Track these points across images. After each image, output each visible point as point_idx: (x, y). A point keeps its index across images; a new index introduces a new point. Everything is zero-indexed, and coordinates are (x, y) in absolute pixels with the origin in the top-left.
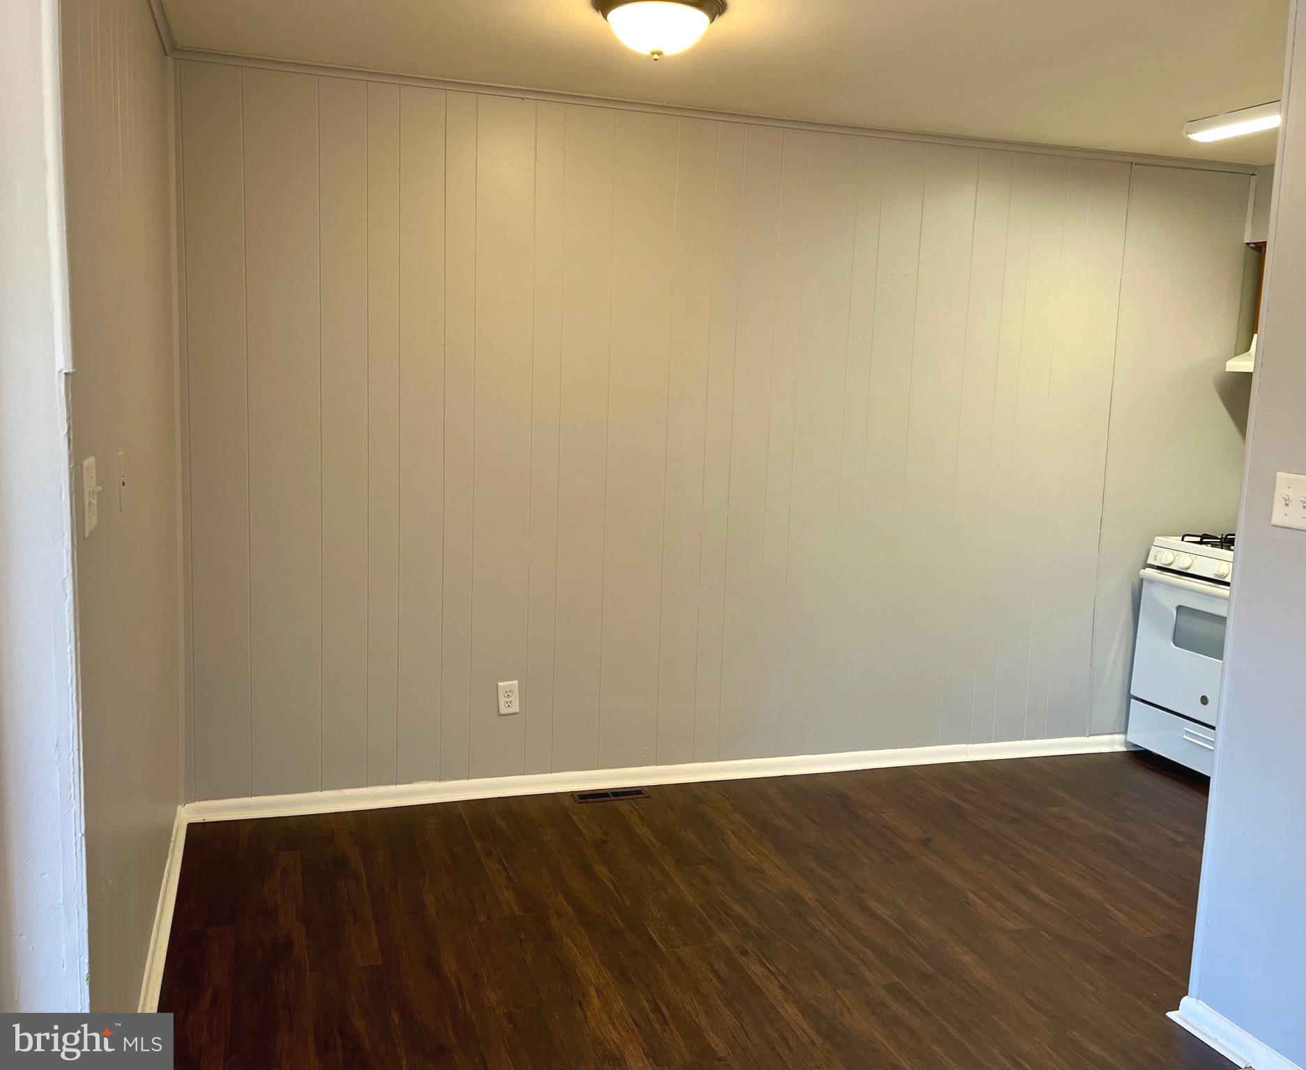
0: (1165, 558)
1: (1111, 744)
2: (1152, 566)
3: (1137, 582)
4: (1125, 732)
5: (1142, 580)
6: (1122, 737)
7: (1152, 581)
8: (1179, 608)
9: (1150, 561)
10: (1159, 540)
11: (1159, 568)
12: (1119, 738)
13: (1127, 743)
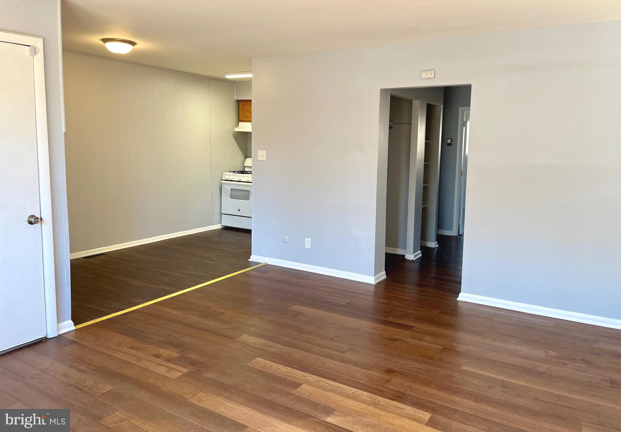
0: (226, 177)
1: (218, 226)
2: (223, 180)
3: (220, 185)
4: (221, 223)
5: (221, 184)
6: (220, 224)
7: (224, 184)
8: (231, 189)
9: (223, 179)
10: (224, 173)
11: (225, 180)
12: (220, 225)
13: (222, 226)
